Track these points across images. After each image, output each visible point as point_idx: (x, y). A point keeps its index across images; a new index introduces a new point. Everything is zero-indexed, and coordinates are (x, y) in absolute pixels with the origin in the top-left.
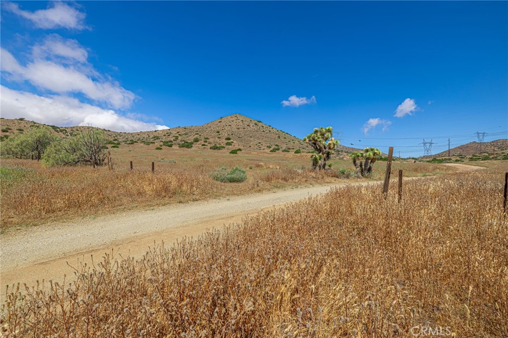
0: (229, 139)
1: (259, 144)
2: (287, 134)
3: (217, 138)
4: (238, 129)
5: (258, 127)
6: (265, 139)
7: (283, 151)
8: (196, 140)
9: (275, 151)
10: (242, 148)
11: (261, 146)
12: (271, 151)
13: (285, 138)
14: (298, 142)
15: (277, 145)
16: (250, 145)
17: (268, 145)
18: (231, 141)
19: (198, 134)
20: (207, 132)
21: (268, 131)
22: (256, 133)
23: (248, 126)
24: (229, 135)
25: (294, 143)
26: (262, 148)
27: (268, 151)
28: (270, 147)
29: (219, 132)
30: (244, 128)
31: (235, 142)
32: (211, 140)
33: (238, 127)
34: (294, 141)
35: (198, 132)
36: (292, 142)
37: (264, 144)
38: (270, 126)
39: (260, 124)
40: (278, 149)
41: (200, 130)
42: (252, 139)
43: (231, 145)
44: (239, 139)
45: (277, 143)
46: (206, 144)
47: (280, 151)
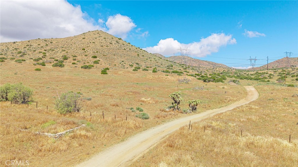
0: (95, 57)
1: (123, 63)
2: (145, 51)
3: (84, 56)
4: (102, 46)
5: (120, 45)
6: (126, 58)
7: (143, 70)
8: (66, 58)
9: (137, 70)
10: (108, 66)
11: (124, 64)
12: (134, 70)
13: (143, 56)
14: (154, 60)
15: (137, 64)
16: (115, 64)
17: (131, 64)
18: (98, 59)
19: (64, 51)
20: (73, 48)
21: (128, 49)
22: (118, 51)
23: (111, 43)
24: (94, 52)
25: (151, 61)
26: (125, 67)
27: (131, 69)
28: (132, 66)
29: (84, 50)
30: (107, 46)
31: (101, 60)
32: (79, 58)
33: (101, 45)
34: (151, 59)
35: (64, 49)
36: (149, 60)
37: (127, 63)
38: (129, 43)
39: (121, 42)
40: (139, 68)
41: (65, 45)
42: (115, 57)
43: (99, 63)
44: (104, 57)
45: (137, 62)
46: (75, 62)
47: (141, 70)
